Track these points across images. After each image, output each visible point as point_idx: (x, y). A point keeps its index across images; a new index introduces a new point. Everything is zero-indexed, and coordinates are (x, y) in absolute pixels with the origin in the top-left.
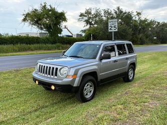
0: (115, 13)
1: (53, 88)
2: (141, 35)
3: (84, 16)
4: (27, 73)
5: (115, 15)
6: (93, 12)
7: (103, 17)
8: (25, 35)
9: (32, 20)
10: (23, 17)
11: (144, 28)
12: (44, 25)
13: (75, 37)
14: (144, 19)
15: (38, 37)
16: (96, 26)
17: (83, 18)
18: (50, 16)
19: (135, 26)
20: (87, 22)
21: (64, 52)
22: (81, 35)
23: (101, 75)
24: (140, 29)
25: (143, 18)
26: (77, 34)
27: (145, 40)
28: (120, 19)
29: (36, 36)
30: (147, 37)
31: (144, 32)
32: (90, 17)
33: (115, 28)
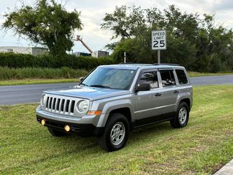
0: (167, 16)
1: (67, 128)
2: (212, 56)
3: (112, 19)
4: (23, 112)
5: (166, 20)
6: (128, 13)
7: (146, 23)
8: (7, 51)
9: (21, 25)
10: (5, 20)
11: (217, 44)
12: (41, 34)
13: (95, 56)
14: (217, 28)
15: (30, 56)
16: (133, 37)
17: (110, 23)
18: (52, 18)
19: (203, 39)
20: (118, 30)
21: (82, 80)
22: (106, 53)
23: (136, 113)
24: (212, 45)
25: (216, 26)
26: (99, 52)
27: (220, 64)
28: (176, 26)
29: (27, 53)
30: (223, 60)
31: (218, 51)
32: (123, 23)
33: (162, 45)
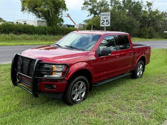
2: (150, 28)
5: (122, 5)
7: (109, 6)
13: (77, 27)
17: (87, 6)
19: (145, 17)
22: (84, 25)
24: (150, 21)
25: (154, 9)
26: (80, 24)
30: (157, 31)
32: (95, 6)
33: (107, 23)
